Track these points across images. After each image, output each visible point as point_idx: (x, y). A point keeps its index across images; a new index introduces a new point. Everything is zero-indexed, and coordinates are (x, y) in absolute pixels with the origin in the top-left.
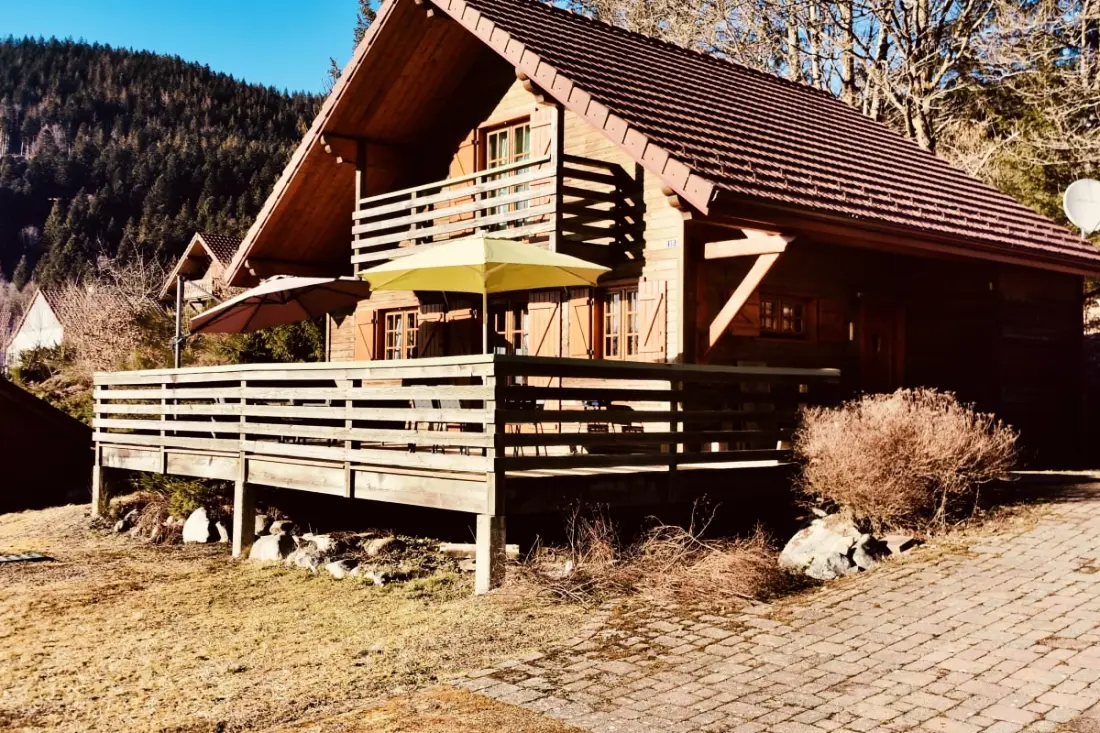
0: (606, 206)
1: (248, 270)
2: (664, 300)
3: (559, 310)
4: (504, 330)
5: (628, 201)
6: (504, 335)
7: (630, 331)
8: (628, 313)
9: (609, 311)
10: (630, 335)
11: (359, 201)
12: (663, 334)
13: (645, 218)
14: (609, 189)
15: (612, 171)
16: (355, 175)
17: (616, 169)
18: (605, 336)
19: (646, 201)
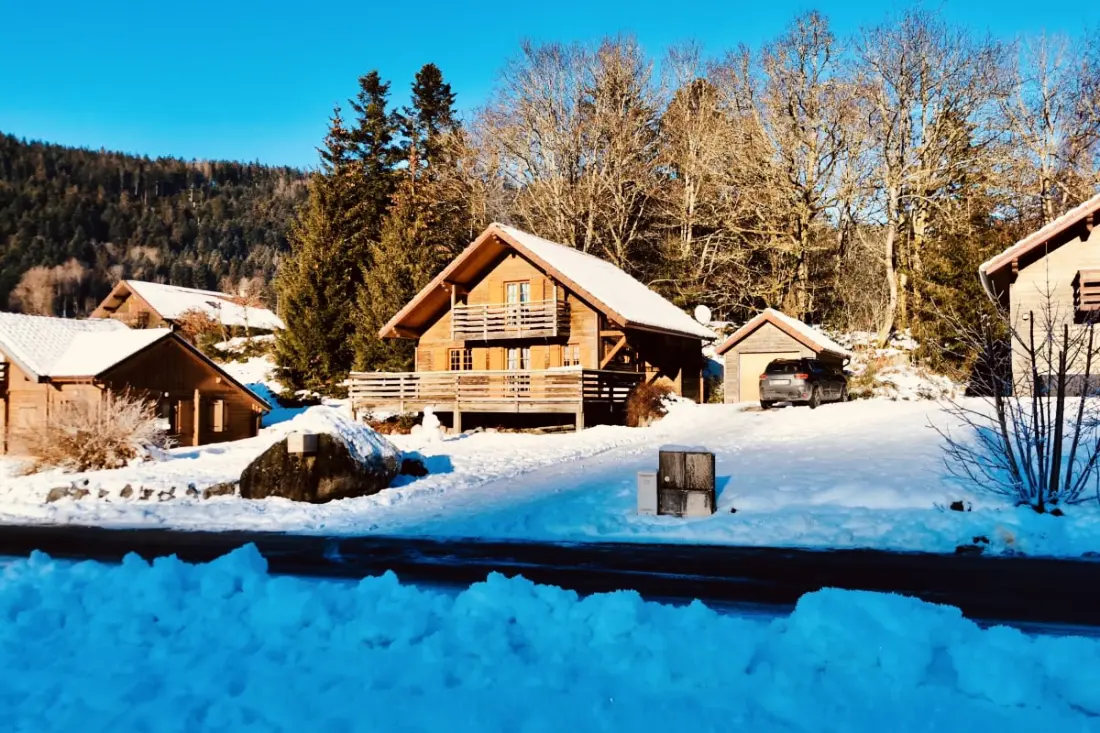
8: (573, 352)
9: (564, 351)
10: (574, 360)
11: (453, 306)
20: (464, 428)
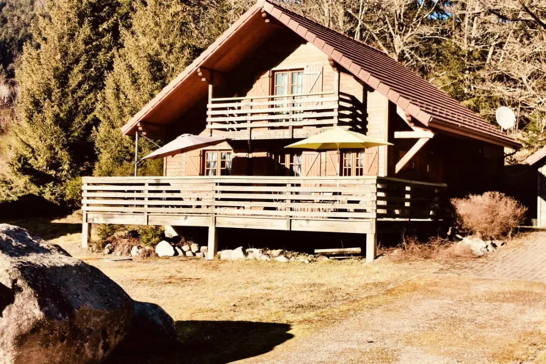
0: (348, 113)
1: (138, 127)
2: (377, 155)
3: (320, 155)
4: (284, 163)
5: (359, 111)
6: (284, 165)
7: (357, 166)
8: (356, 158)
9: (345, 157)
10: (357, 167)
11: (210, 99)
12: (377, 168)
13: (368, 119)
14: (348, 105)
15: (350, 98)
16: (208, 87)
17: (352, 97)
18: (344, 167)
19: (368, 112)
20: (219, 247)
